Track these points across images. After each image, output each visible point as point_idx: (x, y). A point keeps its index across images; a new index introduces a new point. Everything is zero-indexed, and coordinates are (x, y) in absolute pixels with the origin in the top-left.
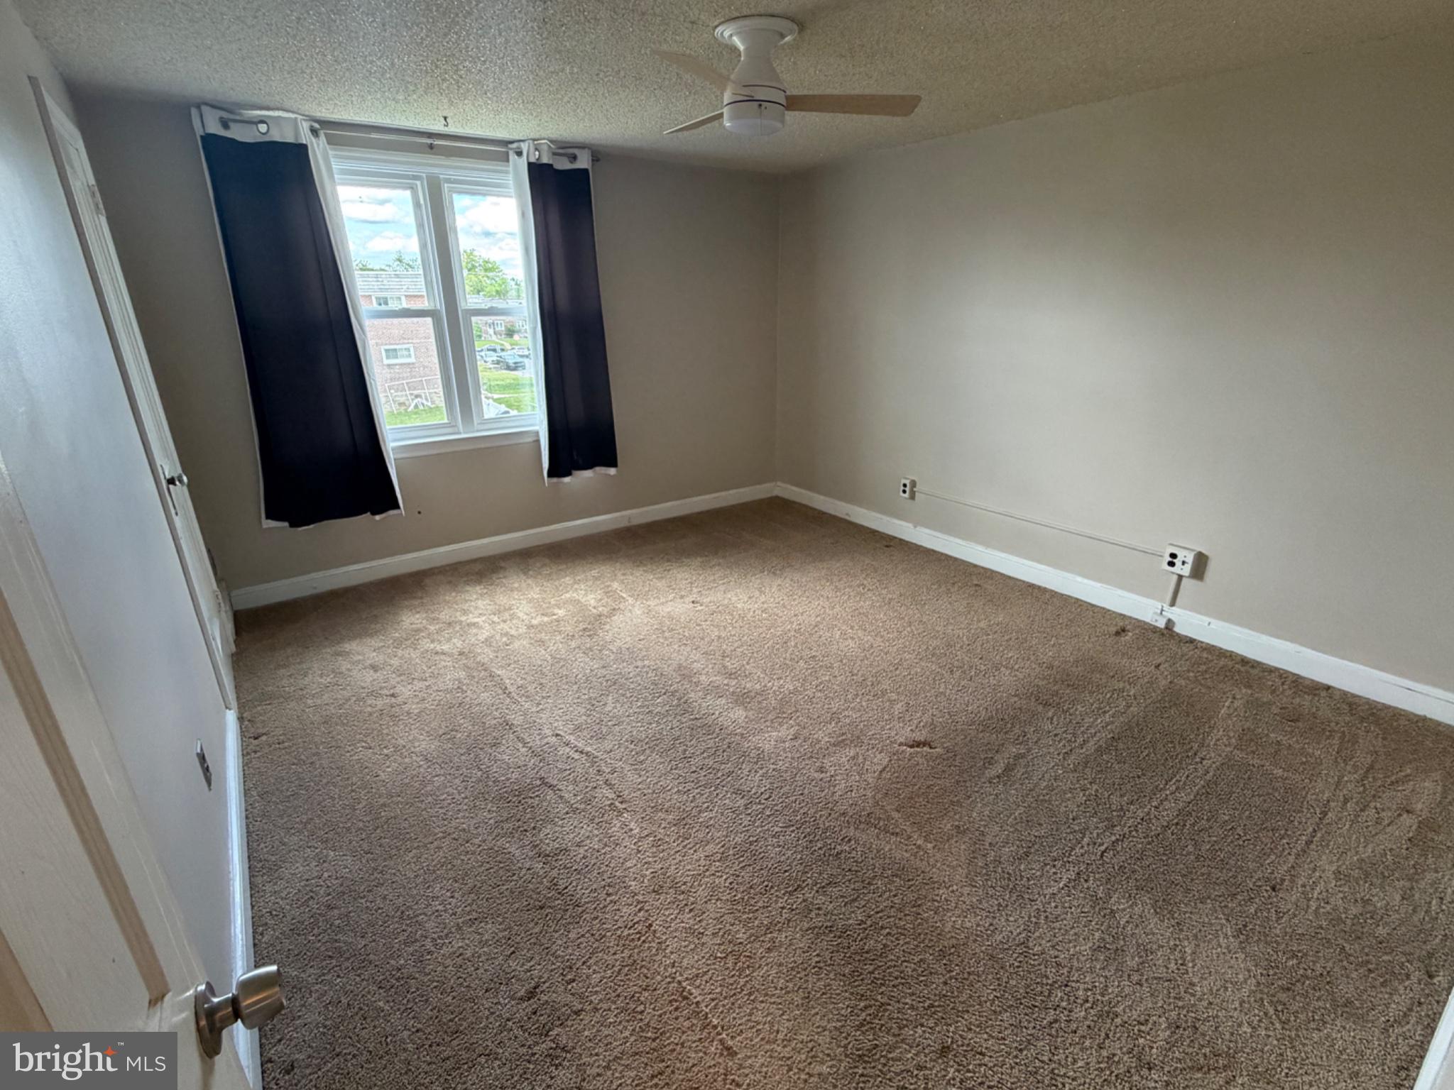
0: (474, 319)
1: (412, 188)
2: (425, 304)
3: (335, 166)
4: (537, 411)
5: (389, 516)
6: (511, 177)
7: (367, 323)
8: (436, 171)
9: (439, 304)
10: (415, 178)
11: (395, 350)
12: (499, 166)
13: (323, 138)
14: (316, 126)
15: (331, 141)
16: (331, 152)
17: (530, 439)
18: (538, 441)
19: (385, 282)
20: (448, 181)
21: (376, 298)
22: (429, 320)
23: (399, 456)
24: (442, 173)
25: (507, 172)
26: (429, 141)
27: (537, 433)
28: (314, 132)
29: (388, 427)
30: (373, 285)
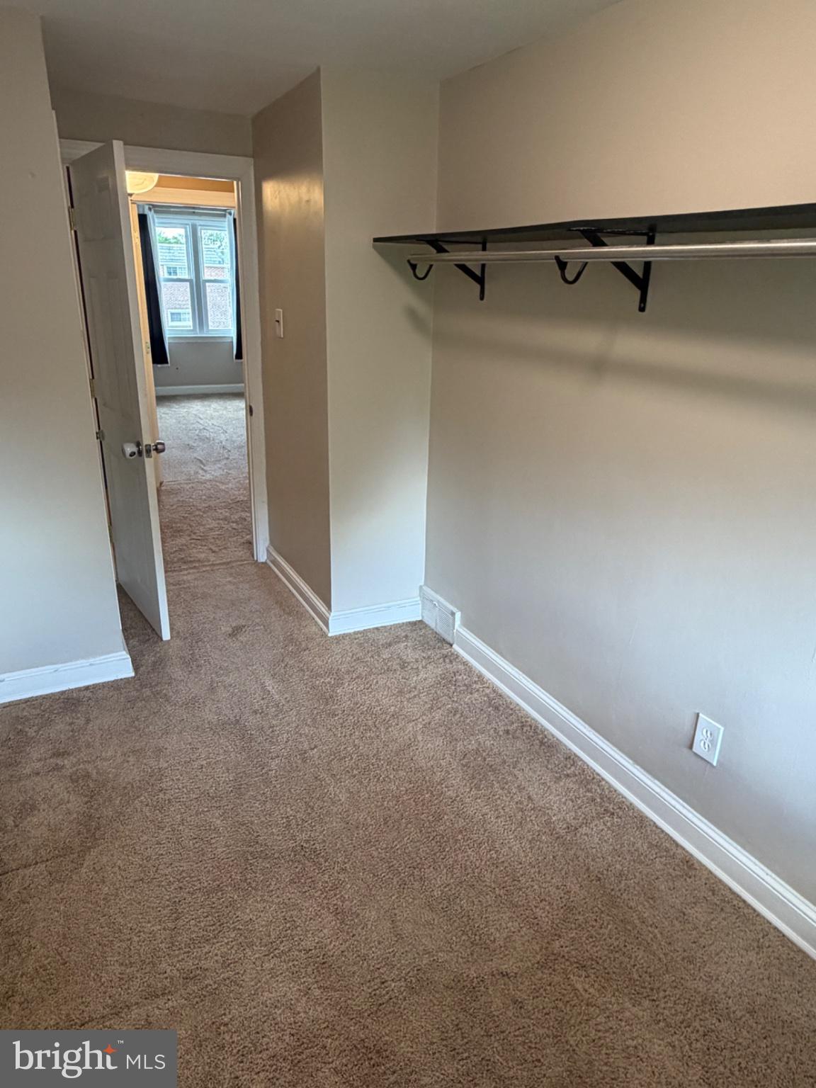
0: (207, 284)
1: (186, 228)
2: (187, 277)
3: (156, 220)
4: (232, 329)
5: (164, 367)
6: (226, 223)
7: (163, 283)
8: (195, 222)
9: (193, 277)
10: (187, 224)
11: (179, 314)
12: (222, 219)
13: (153, 211)
14: (151, 207)
15: (156, 212)
16: (155, 216)
17: (229, 340)
18: (232, 342)
19: (176, 254)
20: (200, 225)
21: (168, 267)
22: (188, 283)
23: (171, 341)
24: (198, 223)
25: (225, 221)
26: (193, 210)
27: (232, 338)
28: (150, 209)
29: (167, 328)
30: (166, 256)
